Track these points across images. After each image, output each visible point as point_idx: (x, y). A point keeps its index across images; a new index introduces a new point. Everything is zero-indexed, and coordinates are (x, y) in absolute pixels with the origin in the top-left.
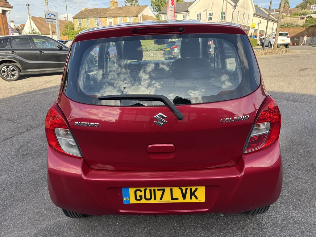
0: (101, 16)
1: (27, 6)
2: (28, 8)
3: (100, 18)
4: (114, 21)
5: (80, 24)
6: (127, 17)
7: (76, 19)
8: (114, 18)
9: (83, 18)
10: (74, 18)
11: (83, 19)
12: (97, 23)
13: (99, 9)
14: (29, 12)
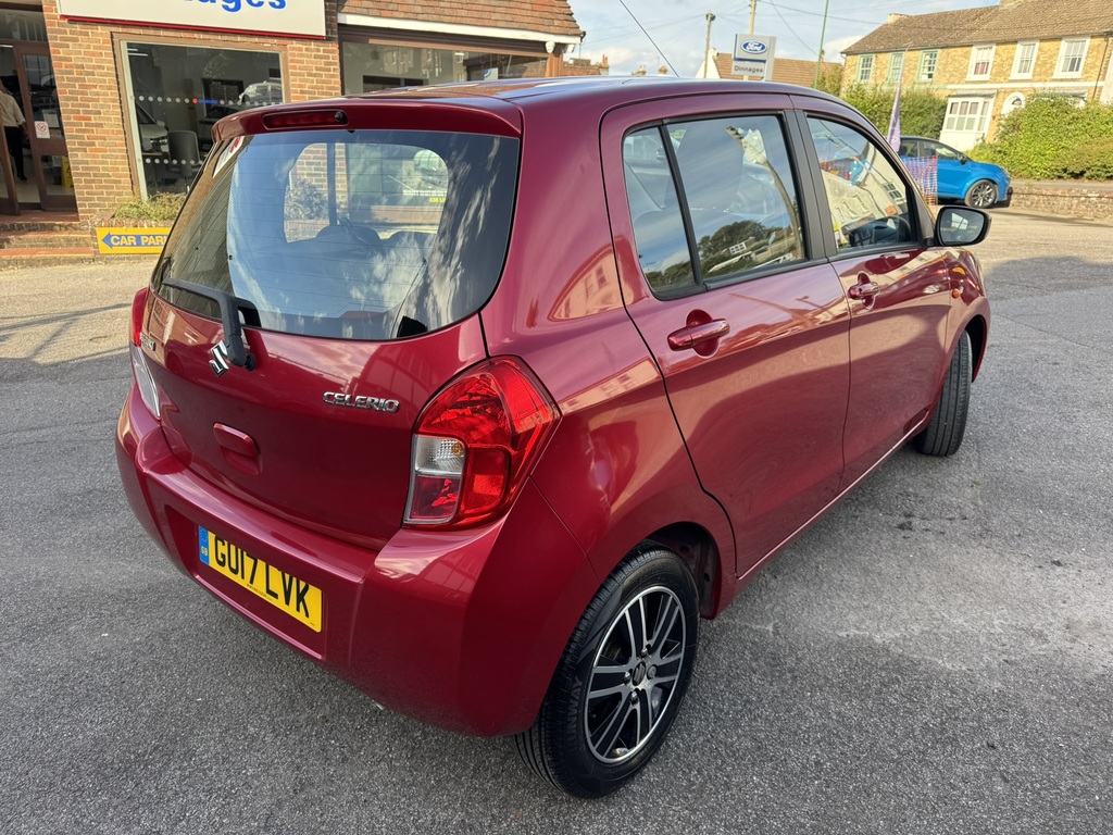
0: (949, 42)
1: (707, 22)
2: (709, 27)
3: (947, 47)
4: (999, 60)
5: (865, 75)
6: (1059, 39)
7: (855, 57)
8: (1004, 47)
9: (880, 52)
10: (848, 53)
11: (880, 56)
12: (929, 69)
13: (952, 14)
14: (708, 40)
